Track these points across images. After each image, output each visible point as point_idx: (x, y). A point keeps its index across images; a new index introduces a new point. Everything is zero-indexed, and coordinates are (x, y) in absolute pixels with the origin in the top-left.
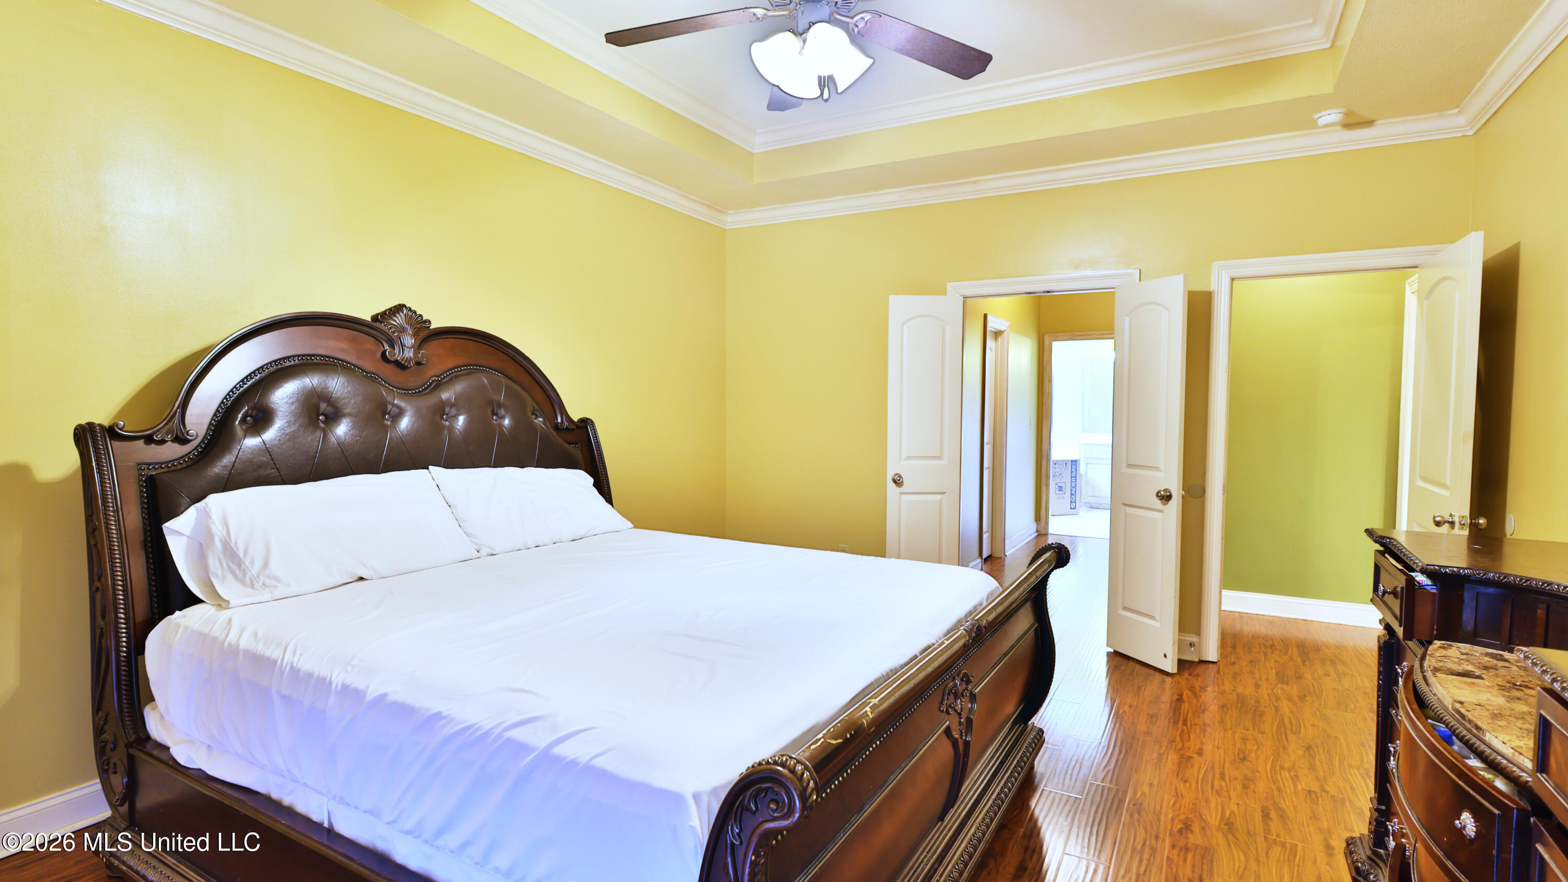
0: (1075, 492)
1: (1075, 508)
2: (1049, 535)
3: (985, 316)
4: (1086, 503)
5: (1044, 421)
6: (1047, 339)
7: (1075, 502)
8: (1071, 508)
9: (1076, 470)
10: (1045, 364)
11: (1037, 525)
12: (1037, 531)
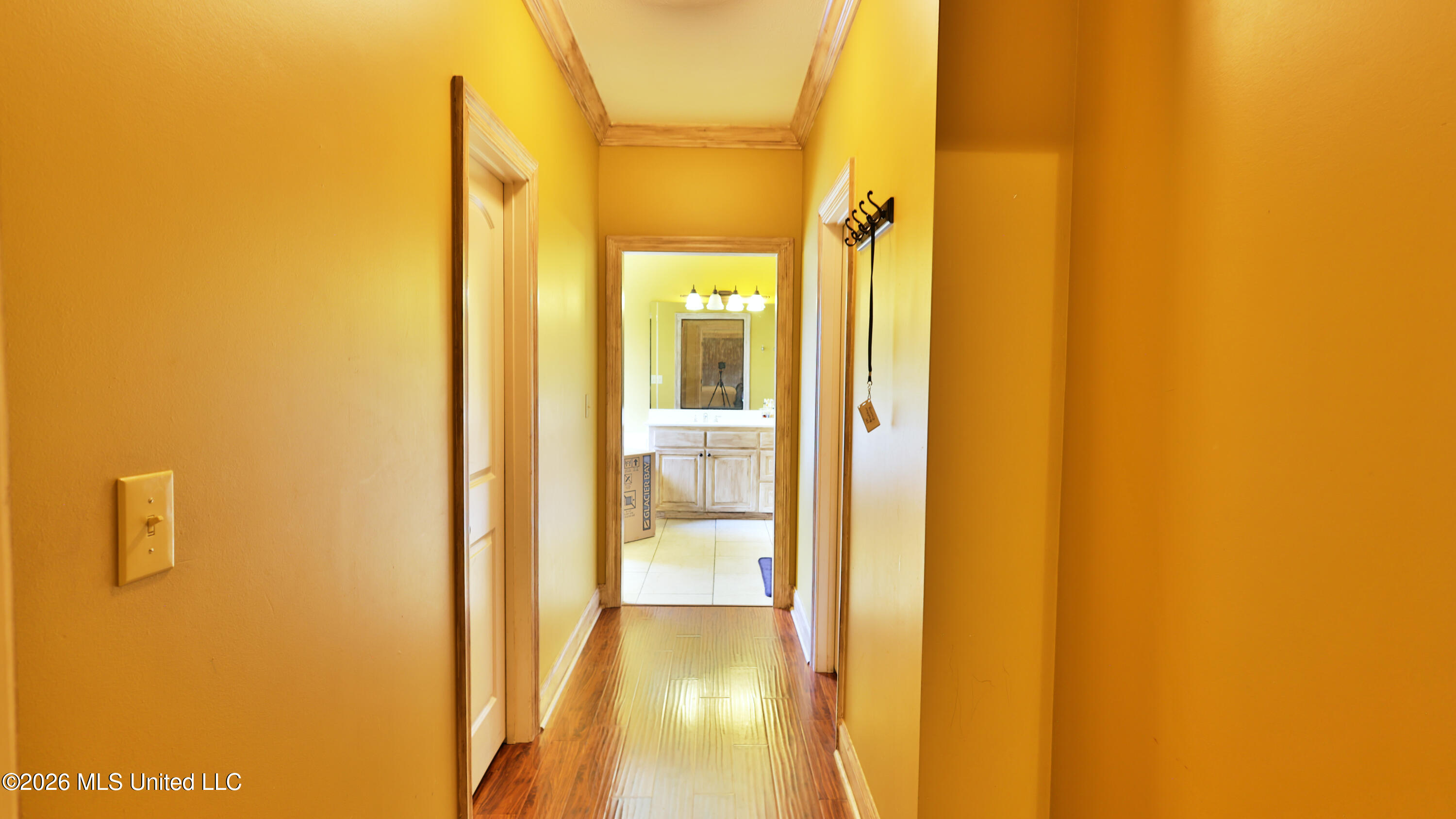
0: (649, 503)
1: (650, 528)
2: (622, 608)
3: (457, 85)
4: (659, 512)
5: (610, 398)
6: (611, 246)
7: (649, 519)
8: (644, 529)
9: (650, 470)
10: (609, 292)
11: (601, 592)
12: (600, 604)
